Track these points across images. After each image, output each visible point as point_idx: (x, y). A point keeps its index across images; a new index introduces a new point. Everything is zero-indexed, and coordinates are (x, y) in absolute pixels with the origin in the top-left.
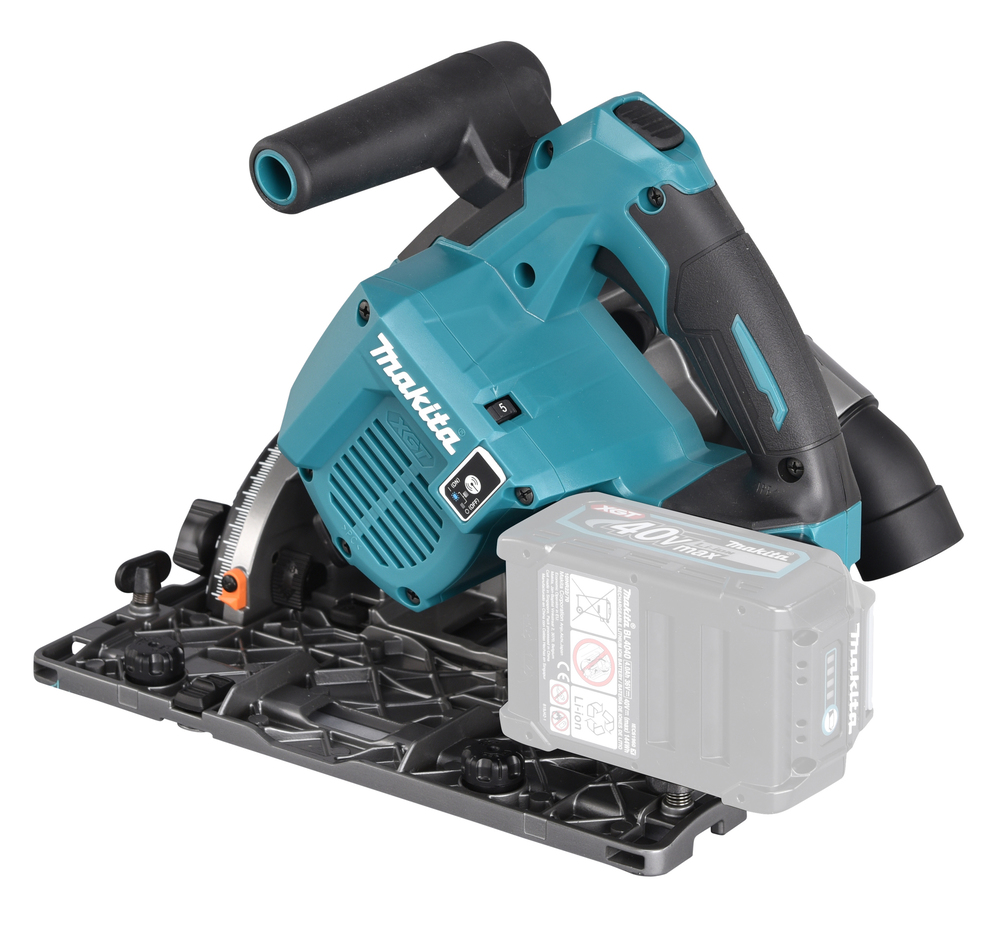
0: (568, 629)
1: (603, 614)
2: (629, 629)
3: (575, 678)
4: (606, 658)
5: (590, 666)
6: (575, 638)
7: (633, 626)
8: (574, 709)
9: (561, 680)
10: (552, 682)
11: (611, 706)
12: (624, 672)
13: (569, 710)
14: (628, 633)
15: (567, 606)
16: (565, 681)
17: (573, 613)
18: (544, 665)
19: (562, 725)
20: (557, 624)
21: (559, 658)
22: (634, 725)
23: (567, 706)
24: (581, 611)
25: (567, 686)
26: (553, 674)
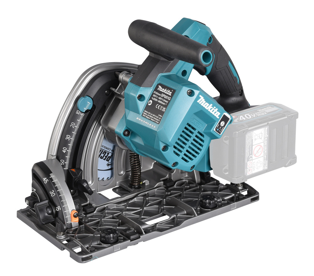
0: (252, 145)
1: (261, 137)
2: (267, 137)
3: (254, 157)
4: (261, 148)
5: (257, 153)
6: (254, 147)
7: (268, 136)
8: (253, 166)
9: (250, 160)
10: (248, 162)
11: (262, 159)
12: (265, 149)
13: (252, 167)
14: (266, 139)
15: (252, 140)
16: (251, 160)
17: (254, 141)
18: (246, 159)
19: (250, 172)
20: (250, 146)
21: (250, 155)
22: (267, 161)
23: (251, 166)
24: (255, 139)
25: (251, 161)
26: (248, 160)
